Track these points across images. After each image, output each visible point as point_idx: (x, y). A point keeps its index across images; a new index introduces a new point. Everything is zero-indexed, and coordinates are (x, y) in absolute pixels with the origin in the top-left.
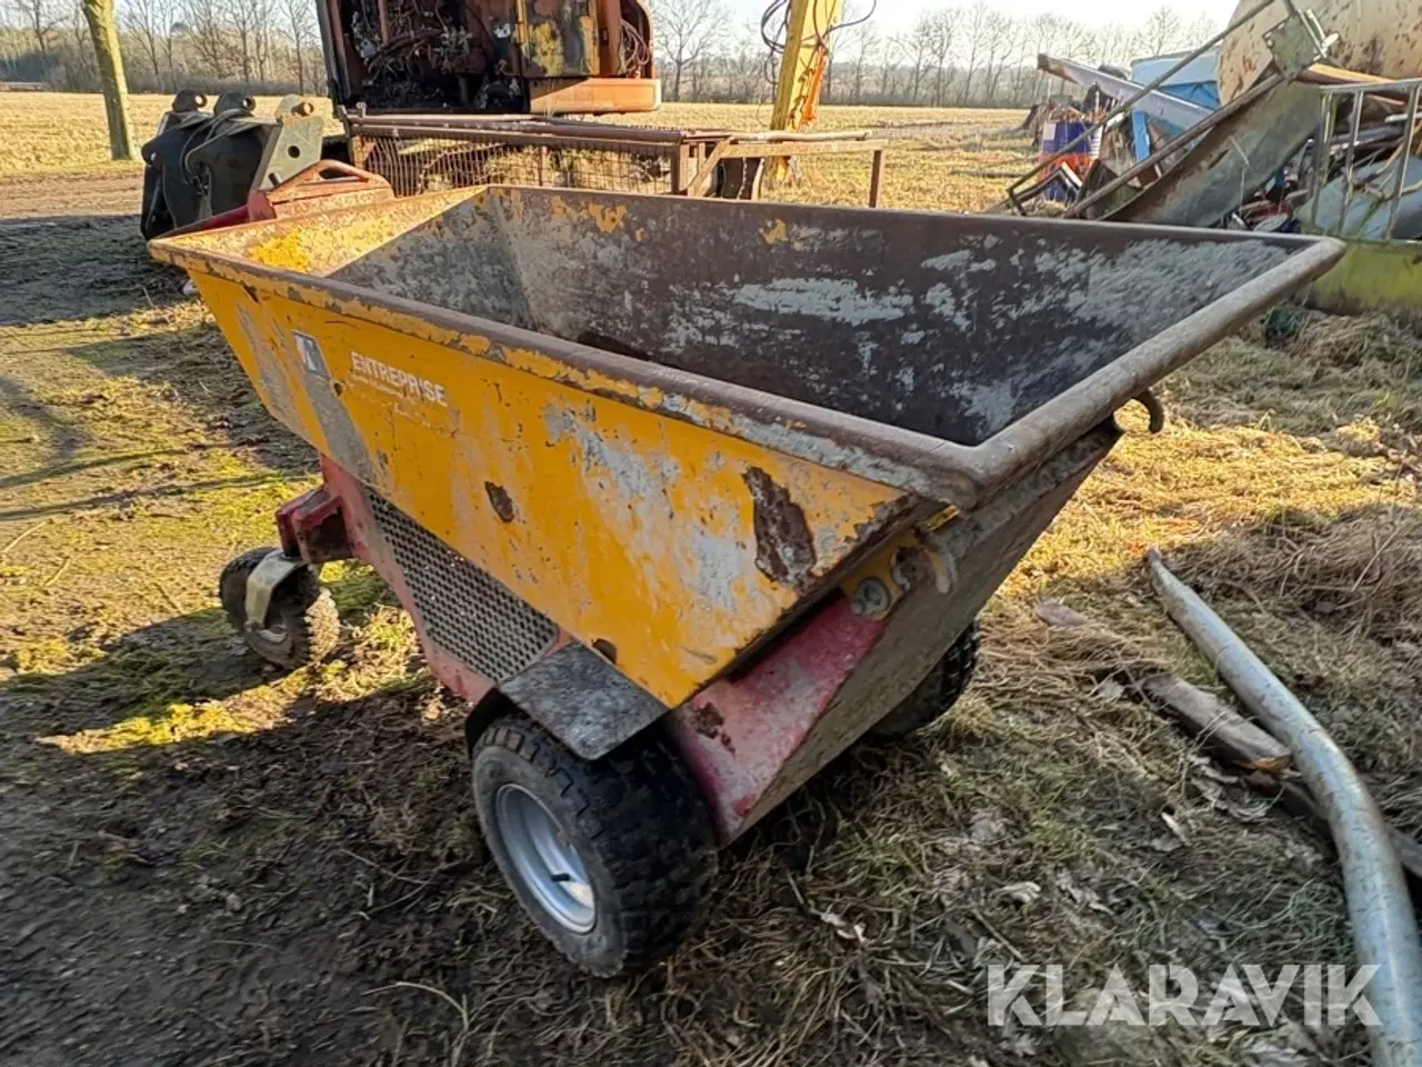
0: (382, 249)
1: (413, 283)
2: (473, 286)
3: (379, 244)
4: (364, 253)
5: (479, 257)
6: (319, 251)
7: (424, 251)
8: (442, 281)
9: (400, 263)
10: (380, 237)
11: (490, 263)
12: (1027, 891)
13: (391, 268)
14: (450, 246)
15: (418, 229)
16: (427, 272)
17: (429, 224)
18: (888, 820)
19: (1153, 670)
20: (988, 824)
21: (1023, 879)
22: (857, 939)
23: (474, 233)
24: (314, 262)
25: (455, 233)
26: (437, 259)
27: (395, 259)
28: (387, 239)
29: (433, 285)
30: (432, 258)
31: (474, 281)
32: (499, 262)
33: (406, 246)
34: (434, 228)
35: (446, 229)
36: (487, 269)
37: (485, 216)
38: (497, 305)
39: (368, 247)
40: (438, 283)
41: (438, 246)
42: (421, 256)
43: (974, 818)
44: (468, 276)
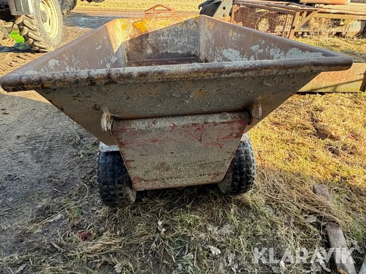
0: (166, 28)
1: (170, 38)
2: (186, 41)
3: (165, 26)
4: (161, 28)
5: (191, 34)
6: (149, 26)
7: (176, 30)
8: (178, 38)
9: (169, 32)
10: (166, 25)
11: (193, 36)
12: (215, 251)
13: (166, 33)
14: (184, 30)
15: (176, 24)
16: (175, 35)
17: (180, 23)
18: (201, 212)
19: (334, 222)
20: (227, 230)
21: (218, 247)
22: (161, 232)
23: (192, 27)
24: (148, 29)
25: (186, 26)
26: (179, 33)
27: (168, 31)
28: (168, 26)
29: (176, 39)
30: (178, 32)
31: (187, 40)
32: (196, 36)
33: (172, 28)
34: (181, 24)
35: (184, 25)
36: (192, 37)
37: (196, 23)
38: (191, 47)
39: (162, 27)
40: (177, 39)
41: (180, 29)
42: (175, 31)
43: (225, 226)
44: (186, 38)
